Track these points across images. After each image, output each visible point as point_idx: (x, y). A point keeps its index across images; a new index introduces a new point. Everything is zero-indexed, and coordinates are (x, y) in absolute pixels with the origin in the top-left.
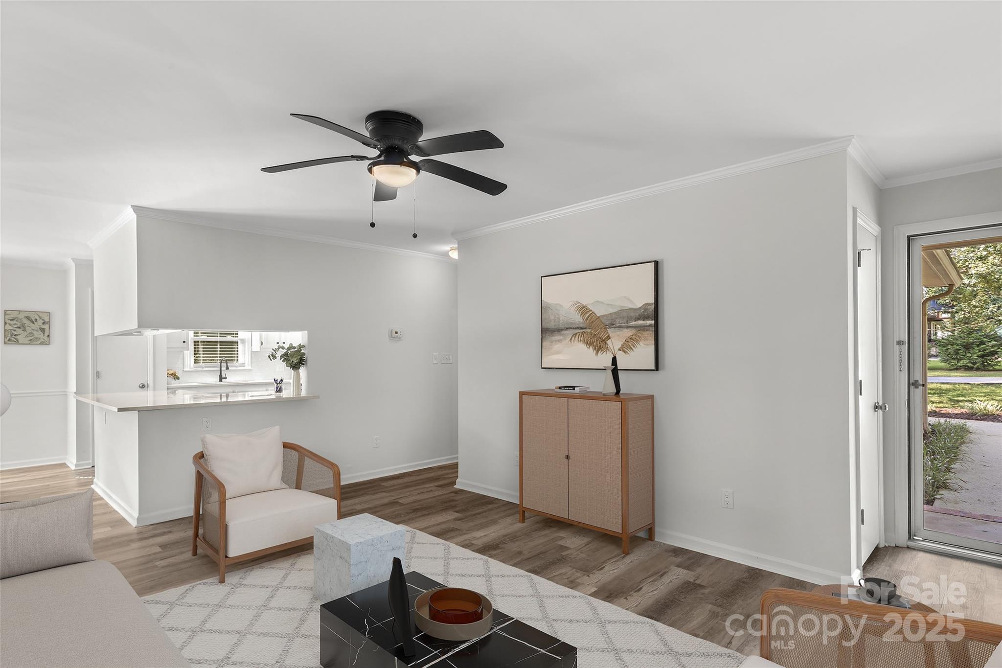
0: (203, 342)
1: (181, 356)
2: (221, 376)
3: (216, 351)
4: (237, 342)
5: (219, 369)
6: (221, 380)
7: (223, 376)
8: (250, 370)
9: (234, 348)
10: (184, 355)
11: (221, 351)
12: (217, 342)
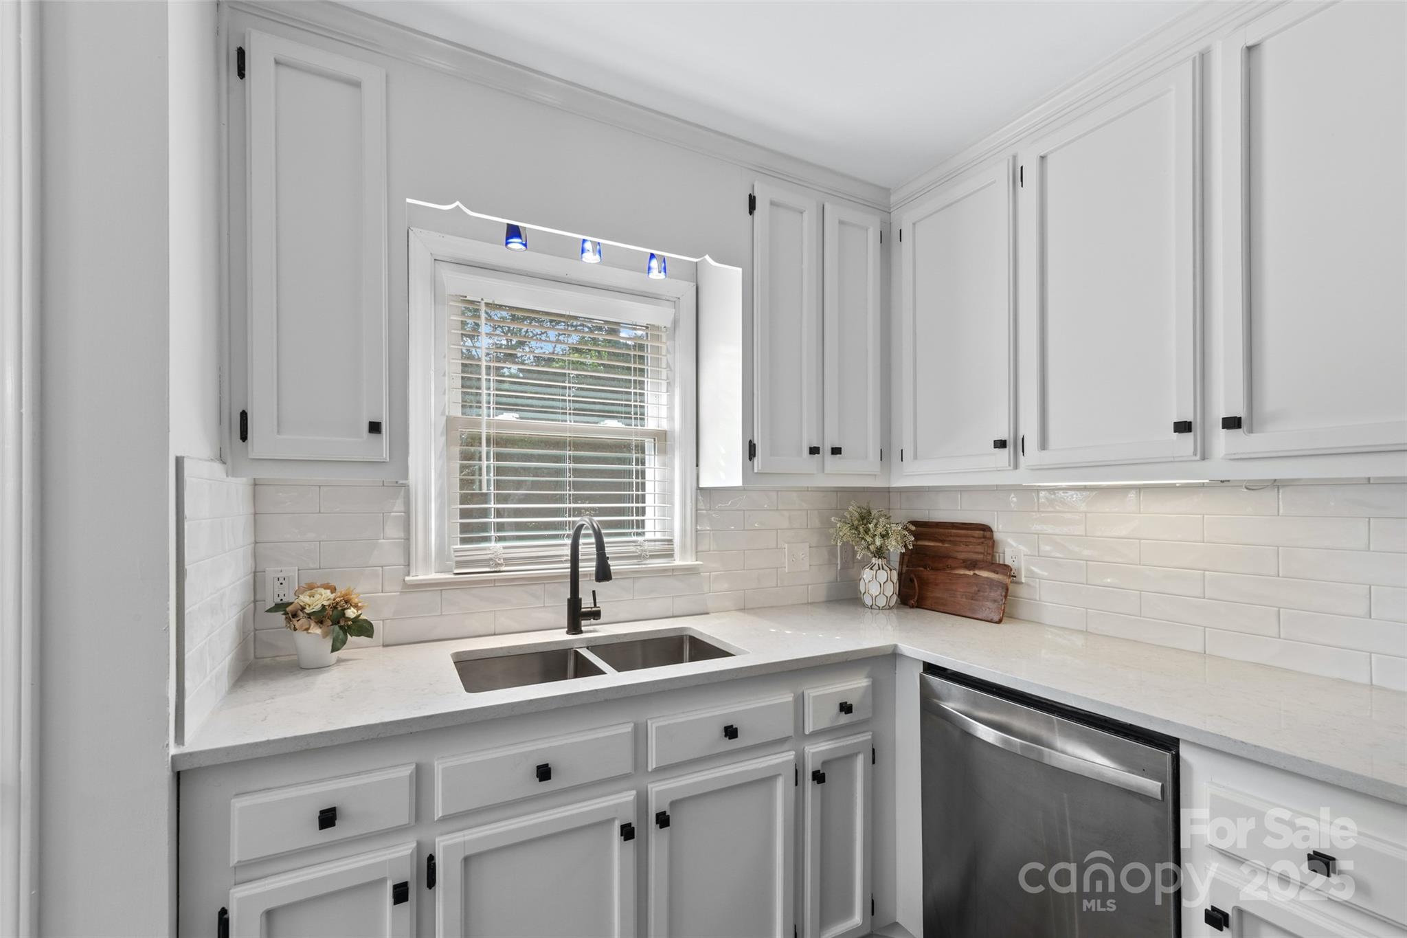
0: (500, 441)
1: (399, 506)
2: (574, 603)
3: (557, 486)
4: (641, 448)
5: (566, 568)
6: (574, 627)
7: (586, 603)
8: (689, 571)
9: (628, 473)
10: (407, 503)
11: (576, 486)
12: (559, 444)
